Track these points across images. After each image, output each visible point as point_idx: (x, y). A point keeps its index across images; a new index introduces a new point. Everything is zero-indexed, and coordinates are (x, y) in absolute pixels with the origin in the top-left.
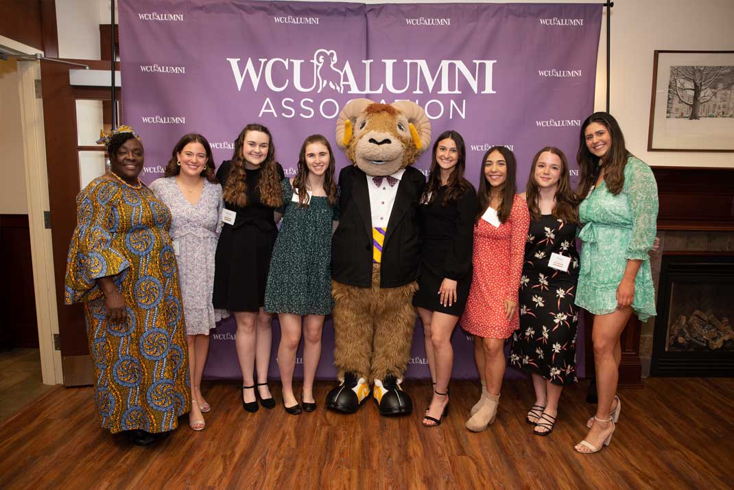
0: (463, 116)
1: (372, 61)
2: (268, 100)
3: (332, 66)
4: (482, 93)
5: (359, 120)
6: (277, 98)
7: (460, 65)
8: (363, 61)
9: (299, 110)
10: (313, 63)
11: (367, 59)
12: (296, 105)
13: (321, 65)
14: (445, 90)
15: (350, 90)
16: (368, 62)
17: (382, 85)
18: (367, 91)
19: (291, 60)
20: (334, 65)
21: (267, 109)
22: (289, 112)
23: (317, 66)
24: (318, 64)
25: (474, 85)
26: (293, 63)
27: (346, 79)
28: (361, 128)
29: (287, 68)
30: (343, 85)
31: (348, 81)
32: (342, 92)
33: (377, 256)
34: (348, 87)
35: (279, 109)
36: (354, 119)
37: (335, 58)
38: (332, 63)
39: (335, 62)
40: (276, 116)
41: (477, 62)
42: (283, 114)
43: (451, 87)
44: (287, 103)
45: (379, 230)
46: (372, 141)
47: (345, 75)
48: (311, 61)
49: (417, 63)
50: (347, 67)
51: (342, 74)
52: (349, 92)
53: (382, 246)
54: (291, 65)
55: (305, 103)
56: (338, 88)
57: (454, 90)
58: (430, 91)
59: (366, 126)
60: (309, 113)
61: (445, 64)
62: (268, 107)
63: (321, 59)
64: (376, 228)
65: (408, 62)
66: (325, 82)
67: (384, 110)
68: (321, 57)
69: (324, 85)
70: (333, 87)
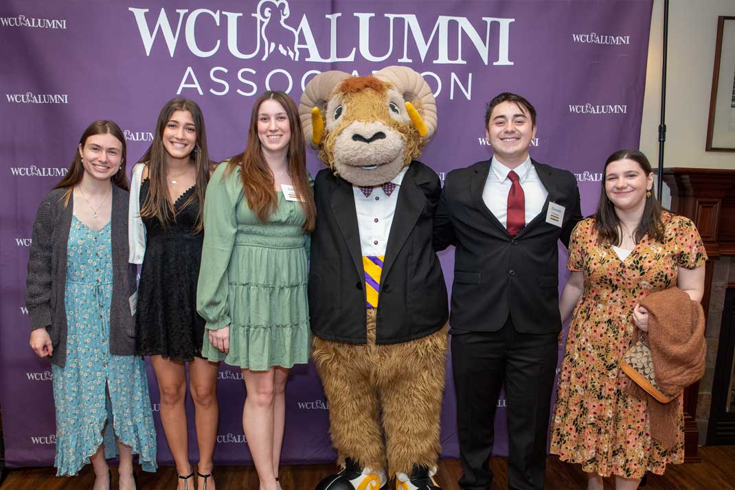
0: (468, 96)
1: (340, 14)
2: (190, 69)
3: (282, 22)
4: (495, 64)
5: (332, 105)
6: (202, 67)
7: (464, 23)
8: (327, 16)
9: (235, 84)
10: (256, 18)
11: (333, 12)
12: (231, 77)
13: (266, 21)
14: (443, 58)
15: (309, 57)
16: (333, 18)
17: (354, 49)
18: (333, 58)
19: (224, 13)
20: (286, 21)
21: (189, 82)
22: (221, 88)
23: (262, 23)
24: (263, 20)
25: (484, 52)
26: (226, 16)
27: (302, 40)
28: (337, 117)
29: (218, 24)
30: (298, 49)
31: (306, 44)
32: (297, 59)
33: (372, 297)
34: (305, 53)
35: (206, 83)
36: (323, 103)
37: (287, 11)
38: (283, 18)
39: (286, 17)
40: (201, 93)
41: (489, 20)
42: (212, 91)
43: (452, 54)
44: (217, 74)
45: (374, 260)
46: (357, 137)
47: (301, 35)
48: (253, 15)
49: (403, 20)
50: (304, 24)
51: (296, 34)
52: (307, 60)
53: (379, 282)
54: (224, 19)
55: (245, 75)
56: (291, 54)
57: (457, 59)
58: (423, 59)
59: (343, 113)
60: (251, 89)
61: (443, 22)
62: (190, 80)
63: (267, 14)
64: (370, 258)
65: (392, 17)
66: (273, 45)
67: (366, 86)
68: (267, 9)
69: (272, 50)
70: (283, 52)
